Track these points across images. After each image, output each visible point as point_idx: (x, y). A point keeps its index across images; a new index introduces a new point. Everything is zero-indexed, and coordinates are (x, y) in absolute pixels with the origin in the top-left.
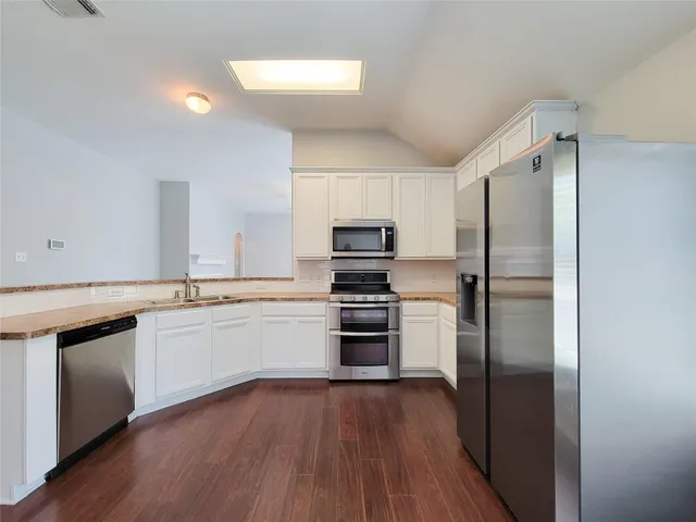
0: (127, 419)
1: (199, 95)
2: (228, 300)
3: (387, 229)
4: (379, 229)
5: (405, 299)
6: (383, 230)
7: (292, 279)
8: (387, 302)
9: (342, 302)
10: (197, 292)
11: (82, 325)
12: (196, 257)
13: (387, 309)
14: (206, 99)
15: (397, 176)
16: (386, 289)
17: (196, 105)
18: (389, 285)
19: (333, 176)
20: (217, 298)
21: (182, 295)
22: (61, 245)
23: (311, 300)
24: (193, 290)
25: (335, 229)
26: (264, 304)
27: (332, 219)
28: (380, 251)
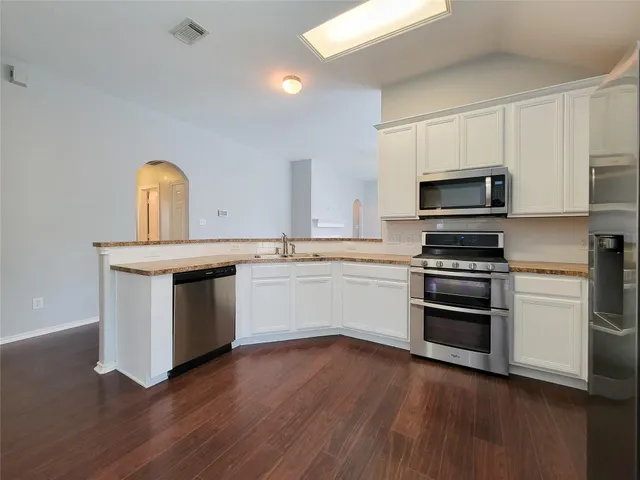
0: (230, 345)
1: (290, 77)
2: (318, 258)
3: (494, 178)
4: (482, 179)
5: (520, 270)
6: (488, 180)
7: (381, 241)
8: (489, 272)
9: (425, 268)
10: (293, 250)
11: (190, 269)
12: (316, 221)
13: (488, 281)
14: (298, 79)
15: (512, 107)
16: (498, 255)
17: (291, 87)
18: (501, 251)
19: (421, 125)
20: (308, 255)
21: (281, 251)
22: (225, 213)
23: (391, 262)
24: (290, 248)
25: (423, 185)
26: (345, 264)
27: (420, 174)
28: (484, 207)
